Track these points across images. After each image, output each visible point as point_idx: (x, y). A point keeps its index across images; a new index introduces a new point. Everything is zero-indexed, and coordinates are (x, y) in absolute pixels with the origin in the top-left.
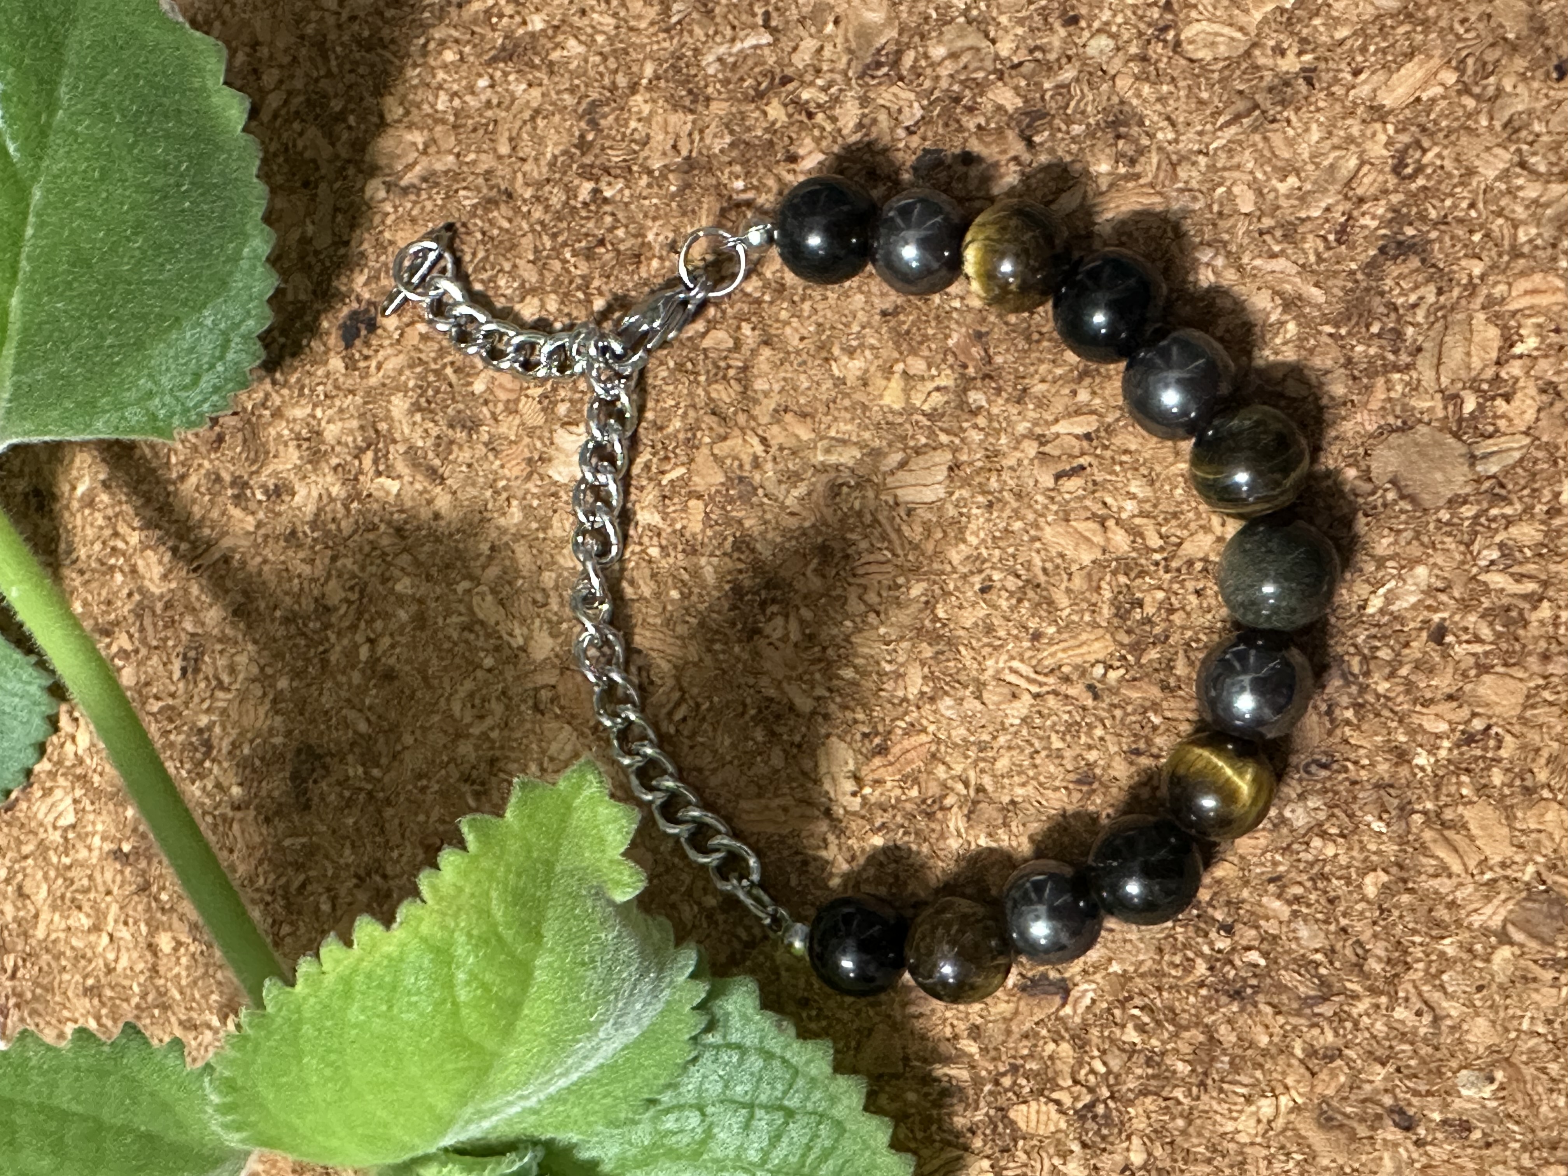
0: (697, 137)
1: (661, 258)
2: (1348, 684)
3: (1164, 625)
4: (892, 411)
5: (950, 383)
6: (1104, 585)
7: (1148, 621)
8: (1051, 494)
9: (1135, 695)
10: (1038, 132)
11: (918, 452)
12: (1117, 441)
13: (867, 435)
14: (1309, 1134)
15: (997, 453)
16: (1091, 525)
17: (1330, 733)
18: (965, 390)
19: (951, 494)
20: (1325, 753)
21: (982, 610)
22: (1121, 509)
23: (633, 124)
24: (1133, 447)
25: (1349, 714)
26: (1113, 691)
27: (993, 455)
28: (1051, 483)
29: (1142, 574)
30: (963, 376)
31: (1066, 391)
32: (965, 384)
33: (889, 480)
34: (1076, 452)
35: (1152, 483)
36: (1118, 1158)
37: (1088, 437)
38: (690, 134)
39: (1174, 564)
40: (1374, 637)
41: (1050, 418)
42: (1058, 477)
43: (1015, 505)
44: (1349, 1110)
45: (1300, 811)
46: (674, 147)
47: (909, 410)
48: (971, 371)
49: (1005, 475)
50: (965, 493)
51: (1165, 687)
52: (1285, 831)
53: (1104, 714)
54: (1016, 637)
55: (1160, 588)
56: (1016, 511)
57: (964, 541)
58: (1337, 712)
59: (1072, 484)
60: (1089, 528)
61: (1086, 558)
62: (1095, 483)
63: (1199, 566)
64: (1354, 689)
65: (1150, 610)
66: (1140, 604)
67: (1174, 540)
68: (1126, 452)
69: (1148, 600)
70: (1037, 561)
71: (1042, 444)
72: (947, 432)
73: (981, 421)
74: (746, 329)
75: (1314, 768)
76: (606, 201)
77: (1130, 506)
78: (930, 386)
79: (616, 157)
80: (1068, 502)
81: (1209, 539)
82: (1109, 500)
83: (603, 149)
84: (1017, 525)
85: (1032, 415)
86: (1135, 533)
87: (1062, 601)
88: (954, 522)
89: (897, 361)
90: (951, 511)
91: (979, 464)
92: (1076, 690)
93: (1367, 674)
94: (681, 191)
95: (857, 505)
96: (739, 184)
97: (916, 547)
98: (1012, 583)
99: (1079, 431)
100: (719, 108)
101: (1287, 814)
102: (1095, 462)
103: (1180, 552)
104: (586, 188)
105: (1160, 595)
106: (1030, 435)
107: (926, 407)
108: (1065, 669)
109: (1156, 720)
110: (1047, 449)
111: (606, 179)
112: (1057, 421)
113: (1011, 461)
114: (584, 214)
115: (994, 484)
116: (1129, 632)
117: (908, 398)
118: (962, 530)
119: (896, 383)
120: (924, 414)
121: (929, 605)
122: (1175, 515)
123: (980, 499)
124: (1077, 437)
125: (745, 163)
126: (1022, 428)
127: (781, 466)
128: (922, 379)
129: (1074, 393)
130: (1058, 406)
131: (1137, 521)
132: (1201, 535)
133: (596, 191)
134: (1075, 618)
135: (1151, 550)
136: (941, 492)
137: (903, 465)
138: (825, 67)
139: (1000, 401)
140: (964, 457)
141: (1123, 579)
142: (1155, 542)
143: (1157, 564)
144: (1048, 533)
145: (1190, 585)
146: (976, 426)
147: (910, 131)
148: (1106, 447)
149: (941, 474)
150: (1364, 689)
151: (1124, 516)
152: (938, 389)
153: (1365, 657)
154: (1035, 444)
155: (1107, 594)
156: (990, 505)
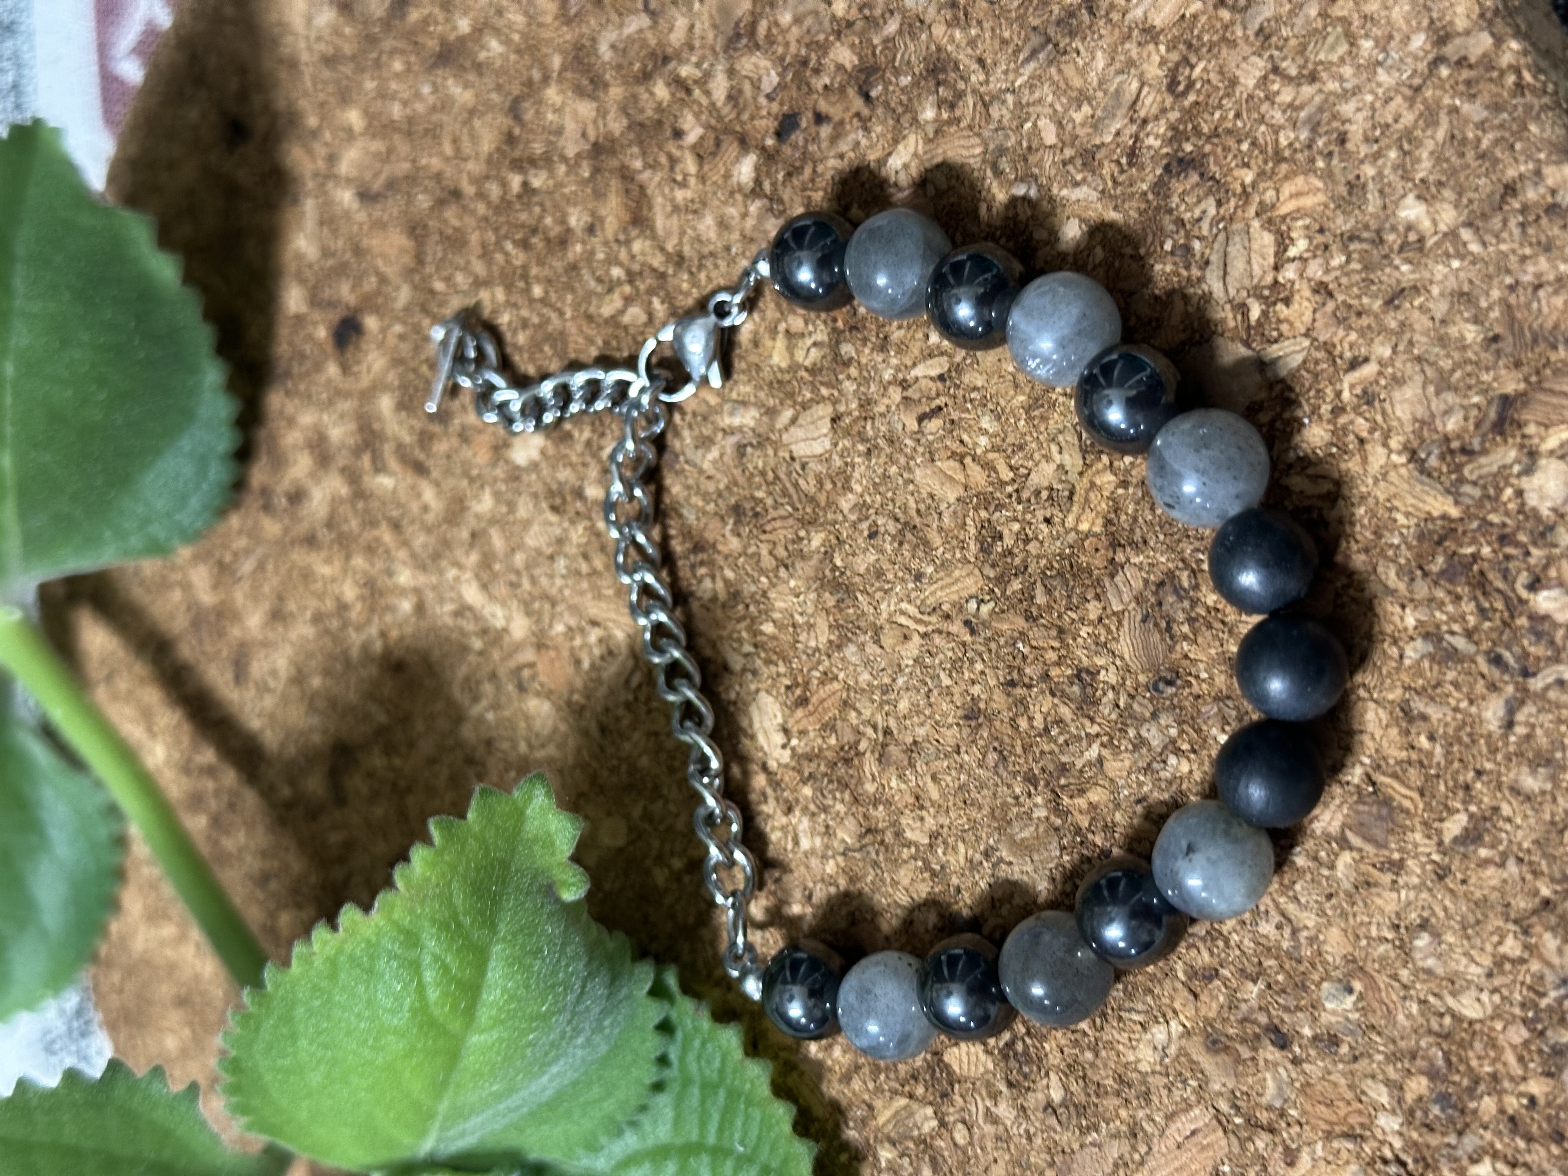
0: (600, 123)
1: (584, 243)
2: (1181, 599)
3: (1022, 555)
4: (781, 370)
5: (825, 338)
6: (969, 521)
7: (1010, 553)
8: (917, 436)
9: (1005, 627)
10: (872, 86)
11: (805, 406)
12: (966, 379)
13: (762, 395)
14: (1201, 1059)
15: (869, 402)
16: (952, 463)
17: (1171, 649)
18: (838, 343)
19: (836, 445)
20: (1170, 670)
21: (872, 557)
22: (976, 444)
23: (550, 116)
24: (979, 384)
25: (1186, 629)
26: (985, 625)
27: (866, 403)
28: (915, 427)
29: (1000, 507)
30: (835, 330)
31: (920, 335)
32: (836, 337)
33: (785, 437)
34: (933, 393)
35: (998, 418)
36: (1040, 1096)
37: (941, 378)
38: (595, 122)
39: (1025, 495)
40: (1198, 550)
41: (909, 363)
42: (921, 419)
43: (888, 450)
44: (1231, 1031)
45: (1154, 731)
46: (584, 135)
47: (794, 367)
48: (840, 324)
49: (877, 423)
50: (847, 443)
51: (1029, 617)
52: (1144, 751)
53: (982, 648)
54: (903, 580)
55: (1016, 519)
56: (890, 457)
57: (851, 490)
58: (1175, 627)
59: (934, 425)
60: (950, 466)
61: (951, 495)
62: (952, 422)
63: (1045, 494)
64: (1186, 604)
65: (1008, 541)
66: (1001, 538)
67: (1023, 471)
68: (975, 389)
69: (1006, 532)
70: (912, 504)
71: (904, 389)
72: (827, 385)
73: (853, 371)
74: (656, 303)
75: (1161, 686)
76: (534, 191)
77: (983, 441)
78: (809, 342)
79: (538, 148)
80: (931, 443)
81: (1052, 467)
82: (965, 437)
83: (528, 142)
84: (893, 469)
85: (894, 361)
86: (989, 467)
87: (936, 540)
88: (842, 472)
89: (778, 321)
90: (838, 462)
91: (856, 414)
92: (956, 627)
93: (1196, 587)
94: (593, 175)
95: (760, 465)
96: (638, 164)
97: (812, 500)
98: (892, 527)
99: (934, 373)
100: (616, 92)
101: (1144, 733)
102: (950, 402)
103: (1029, 483)
104: (515, 181)
105: (1016, 527)
106: (894, 381)
107: (807, 363)
108: (946, 607)
109: (1026, 650)
110: (910, 393)
111: (532, 171)
112: (914, 365)
113: (882, 409)
114: (518, 206)
115: (870, 433)
116: (993, 566)
117: (792, 355)
118: (848, 479)
119: (781, 343)
120: (806, 369)
121: (828, 555)
122: (1021, 448)
123: (861, 448)
124: (932, 379)
125: (641, 143)
126: (887, 375)
127: (696, 432)
128: (803, 335)
129: (927, 337)
130: (915, 349)
131: (991, 456)
132: (1044, 464)
133: (525, 184)
134: (948, 556)
135: (1003, 484)
136: (827, 444)
137: (794, 421)
138: (697, 44)
139: (867, 351)
140: (842, 408)
141: (984, 514)
142: (1006, 475)
143: (1010, 496)
144: (918, 474)
145: (1040, 515)
146: (849, 377)
147: (770, 97)
148: (957, 387)
149: (825, 426)
150: (1194, 602)
151: (979, 451)
152: (815, 344)
153: (1193, 571)
154: (899, 390)
155: (973, 531)
156: (869, 452)
